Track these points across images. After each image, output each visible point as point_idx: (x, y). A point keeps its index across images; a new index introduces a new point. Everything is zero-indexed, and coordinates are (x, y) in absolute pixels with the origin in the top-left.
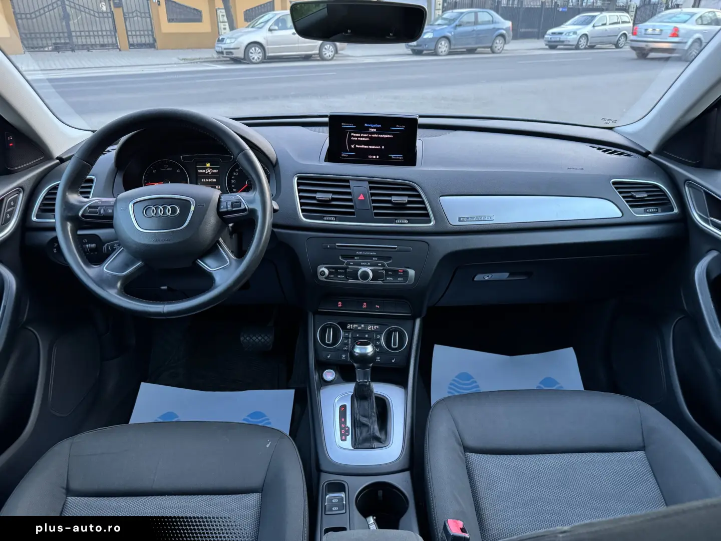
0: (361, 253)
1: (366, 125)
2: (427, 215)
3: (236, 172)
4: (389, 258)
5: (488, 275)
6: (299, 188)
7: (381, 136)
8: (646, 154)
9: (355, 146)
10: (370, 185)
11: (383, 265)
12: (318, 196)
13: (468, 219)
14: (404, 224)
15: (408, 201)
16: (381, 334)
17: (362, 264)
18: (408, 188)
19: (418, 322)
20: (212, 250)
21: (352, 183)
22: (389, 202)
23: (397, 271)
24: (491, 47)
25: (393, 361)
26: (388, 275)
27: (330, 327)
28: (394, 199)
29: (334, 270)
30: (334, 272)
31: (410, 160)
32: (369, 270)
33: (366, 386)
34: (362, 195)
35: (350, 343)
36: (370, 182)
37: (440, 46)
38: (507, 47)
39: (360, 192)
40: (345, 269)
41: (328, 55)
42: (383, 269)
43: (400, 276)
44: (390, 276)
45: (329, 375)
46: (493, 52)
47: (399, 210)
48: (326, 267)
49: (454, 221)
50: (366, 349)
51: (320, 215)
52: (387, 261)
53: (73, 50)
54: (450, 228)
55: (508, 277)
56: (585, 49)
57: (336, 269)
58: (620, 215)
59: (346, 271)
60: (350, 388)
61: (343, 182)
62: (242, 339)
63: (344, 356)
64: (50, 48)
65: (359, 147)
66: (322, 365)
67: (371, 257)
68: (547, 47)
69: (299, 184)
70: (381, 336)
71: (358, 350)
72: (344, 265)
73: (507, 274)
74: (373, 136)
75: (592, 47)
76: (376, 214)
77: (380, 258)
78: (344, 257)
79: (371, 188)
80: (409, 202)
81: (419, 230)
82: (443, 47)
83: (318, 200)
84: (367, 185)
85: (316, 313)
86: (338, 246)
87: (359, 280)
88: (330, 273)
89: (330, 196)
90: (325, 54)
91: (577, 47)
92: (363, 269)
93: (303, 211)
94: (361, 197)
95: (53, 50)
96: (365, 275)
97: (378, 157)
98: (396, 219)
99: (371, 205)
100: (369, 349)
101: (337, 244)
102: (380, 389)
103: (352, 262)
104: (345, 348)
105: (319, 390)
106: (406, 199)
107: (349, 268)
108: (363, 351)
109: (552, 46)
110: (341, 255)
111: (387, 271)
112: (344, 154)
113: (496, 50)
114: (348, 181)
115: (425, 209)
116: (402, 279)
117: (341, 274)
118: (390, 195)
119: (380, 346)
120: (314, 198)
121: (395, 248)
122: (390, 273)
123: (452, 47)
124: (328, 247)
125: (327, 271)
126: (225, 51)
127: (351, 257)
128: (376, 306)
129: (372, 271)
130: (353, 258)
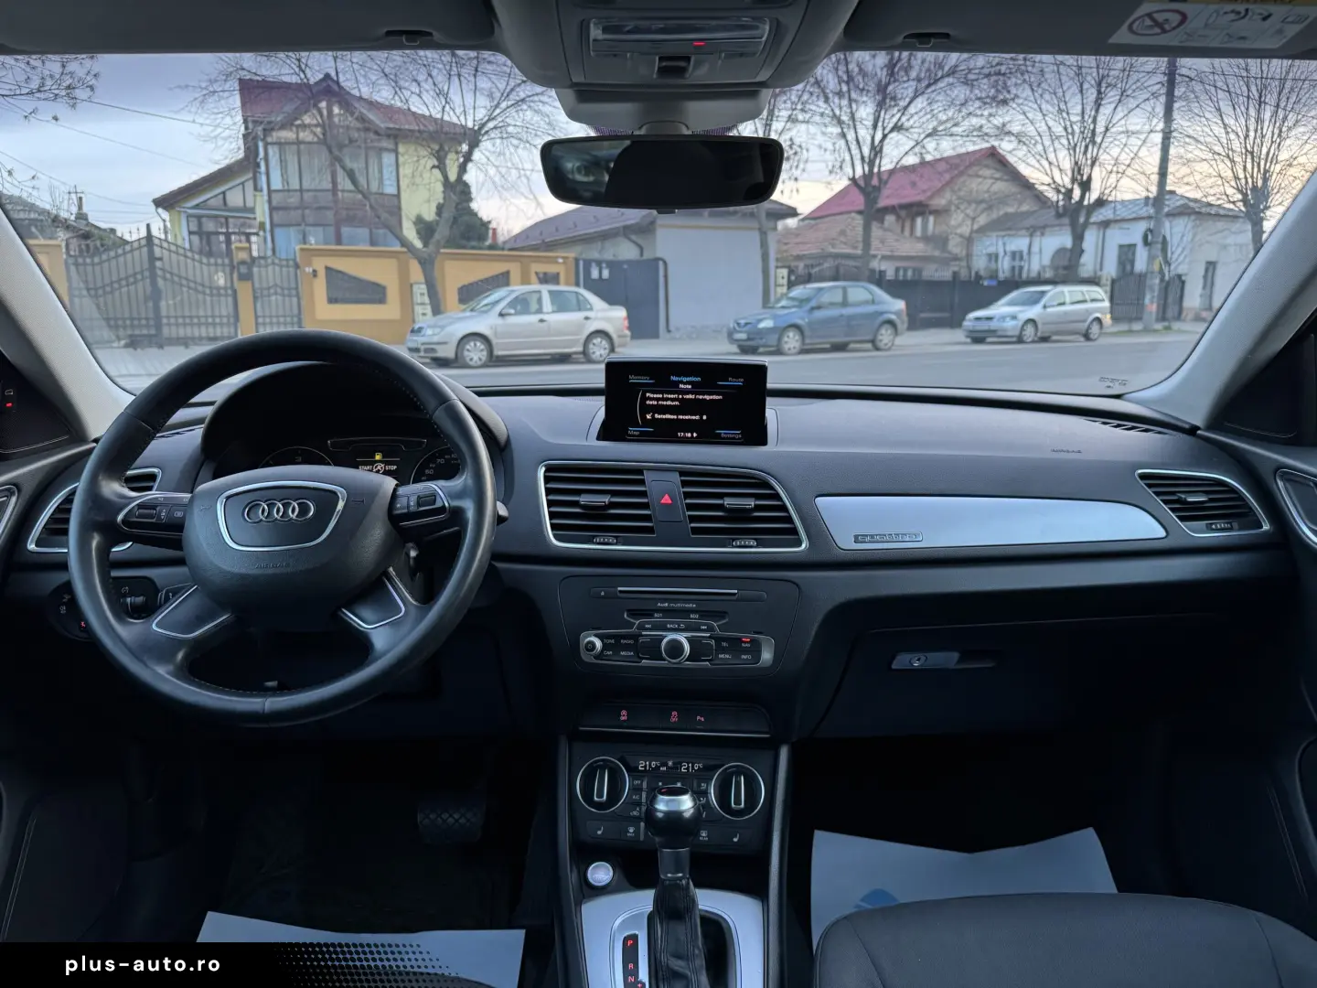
0: (666, 605)
1: (674, 378)
2: (794, 531)
3: (430, 468)
4: (719, 615)
5: (917, 655)
6: (548, 486)
7: (701, 397)
8: (1192, 431)
9: (653, 416)
10: (683, 478)
11: (710, 629)
12: (583, 499)
13: (873, 538)
14: (750, 549)
15: (755, 505)
16: (708, 780)
17: (668, 626)
18: (756, 483)
19: (784, 753)
20: (372, 590)
21: (647, 476)
22: (720, 507)
23: (740, 640)
24: (873, 342)
25: (735, 840)
26: (720, 649)
27: (603, 768)
28: (728, 502)
29: (613, 641)
30: (613, 643)
31: (757, 435)
32: (682, 638)
33: (679, 887)
34: (667, 496)
35: (644, 800)
36: (682, 473)
37: (786, 339)
38: (899, 341)
39: (664, 491)
40: (635, 637)
41: (598, 353)
42: (710, 637)
43: (746, 651)
44: (724, 651)
45: (601, 874)
46: (877, 349)
47: (738, 523)
48: (596, 636)
49: (845, 541)
50: (679, 803)
51: (587, 533)
52: (720, 620)
53: (161, 347)
54: (841, 556)
55: (959, 662)
56: (1033, 342)
57: (617, 637)
58: (1162, 533)
59: (637, 641)
60: (644, 901)
61: (633, 474)
62: (420, 817)
63: (631, 830)
64: (123, 342)
65: (659, 417)
66: (587, 853)
67: (685, 613)
68: (969, 340)
69: (547, 480)
70: (708, 784)
71: (663, 805)
72: (634, 630)
73: (955, 656)
74: (687, 397)
75: (1044, 339)
76: (695, 531)
77: (705, 614)
78: (635, 613)
79: (684, 484)
80: (758, 508)
81: (780, 558)
82: (792, 340)
83: (583, 507)
84: (676, 478)
85: (575, 737)
86: (621, 592)
87: (664, 660)
88: (605, 647)
89: (606, 499)
90: (594, 353)
91: (1020, 340)
92: (671, 636)
93: (554, 527)
94: (666, 500)
95: (126, 346)
96: (675, 648)
97: (695, 435)
98: (734, 540)
99: (684, 513)
100: (686, 804)
101: (619, 589)
102: (710, 901)
103: (648, 622)
104: (635, 813)
105: (579, 904)
106: (751, 503)
107: (643, 636)
108: (673, 808)
109: (978, 338)
110: (628, 611)
111: (718, 640)
112: (633, 430)
113: (881, 345)
114: (640, 471)
115: (789, 519)
116: (749, 657)
117: (627, 648)
118: (721, 496)
119: (707, 806)
120: (575, 504)
121: (734, 594)
122: (724, 644)
123: (807, 341)
124: (603, 593)
125: (598, 644)
126: (422, 348)
127: (648, 613)
128: (698, 718)
129: (689, 640)
130: (651, 616)
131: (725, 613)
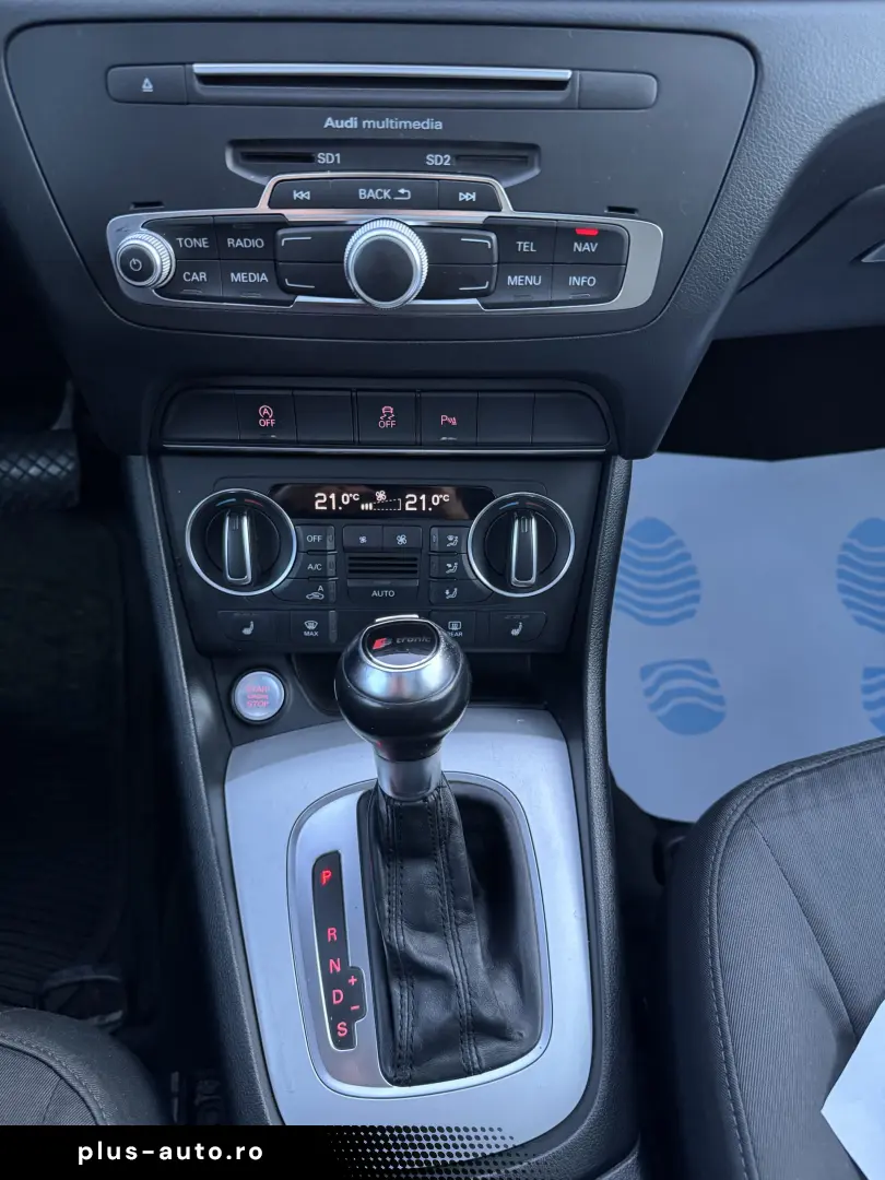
0: (352, 123)
4: (515, 155)
11: (487, 201)
16: (462, 528)
17: (362, 194)
19: (621, 470)
23: (570, 233)
25: (515, 632)
26: (512, 261)
27: (237, 512)
29: (203, 243)
30: (205, 249)
32: (403, 232)
35: (331, 571)
40: (268, 228)
42: (486, 226)
43: (583, 264)
44: (525, 264)
45: (261, 693)
48: (152, 226)
52: (509, 175)
57: (218, 231)
59: (272, 241)
63: (311, 625)
66: (226, 658)
67: (410, 149)
70: (462, 538)
72: (263, 207)
77: (471, 153)
78: (264, 153)
86: (207, 79)
87: (353, 295)
88: (184, 259)
92: (371, 229)
96: (386, 267)
101: (200, 69)
104: (315, 595)
105: (218, 777)
107: (286, 224)
110: (235, 144)
111: (508, 233)
116: (591, 281)
117: (247, 260)
119: (460, 578)
121: (559, 85)
122: (524, 246)
124: (147, 87)
125: (161, 253)
127: (298, 153)
128: (444, 418)
129: (424, 233)
130: (307, 160)
131: (534, 147)
